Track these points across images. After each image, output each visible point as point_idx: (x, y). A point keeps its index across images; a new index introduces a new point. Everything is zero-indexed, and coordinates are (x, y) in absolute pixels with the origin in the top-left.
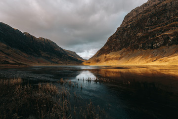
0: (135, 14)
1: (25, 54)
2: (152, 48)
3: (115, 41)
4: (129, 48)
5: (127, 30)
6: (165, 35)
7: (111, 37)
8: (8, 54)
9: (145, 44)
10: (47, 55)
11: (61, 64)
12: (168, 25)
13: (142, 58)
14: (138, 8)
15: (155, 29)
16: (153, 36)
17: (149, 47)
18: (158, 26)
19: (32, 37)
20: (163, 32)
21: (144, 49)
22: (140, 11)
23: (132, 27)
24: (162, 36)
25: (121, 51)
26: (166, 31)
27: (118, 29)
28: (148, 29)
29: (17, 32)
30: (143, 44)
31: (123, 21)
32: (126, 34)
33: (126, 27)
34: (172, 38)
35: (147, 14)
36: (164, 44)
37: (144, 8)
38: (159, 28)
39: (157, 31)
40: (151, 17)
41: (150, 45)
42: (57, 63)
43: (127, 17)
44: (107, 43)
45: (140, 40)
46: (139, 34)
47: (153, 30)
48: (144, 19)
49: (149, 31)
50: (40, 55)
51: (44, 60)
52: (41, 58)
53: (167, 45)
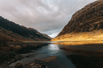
0: (78, 14)
1: (21, 36)
2: (88, 31)
3: (68, 28)
4: (75, 31)
5: (74, 22)
6: (95, 24)
7: (65, 26)
8: (13, 37)
9: (84, 29)
10: (32, 36)
11: (40, 41)
12: (96, 19)
13: (83, 36)
14: (79, 10)
15: (89, 21)
16: (88, 25)
17: (86, 31)
18: (91, 19)
19: (25, 27)
20: (94, 22)
21: (84, 32)
22: (81, 12)
23: (76, 20)
24: (93, 24)
25: (71, 33)
26: (95, 22)
27: (69, 22)
28: (85, 21)
29: (18, 26)
30: (83, 29)
31: (72, 18)
32: (73, 24)
33: (73, 20)
34: (99, 25)
35: (84, 13)
36: (95, 29)
37: (82, 11)
38: (91, 20)
39: (90, 22)
40: (86, 15)
41: (87, 29)
42: (37, 40)
43: (74, 15)
44: (64, 29)
45: (81, 27)
46: (81, 24)
47: (88, 21)
48: (83, 16)
49: (86, 22)
50: (29, 37)
51: (31, 39)
52: (29, 38)
53: (97, 29)
